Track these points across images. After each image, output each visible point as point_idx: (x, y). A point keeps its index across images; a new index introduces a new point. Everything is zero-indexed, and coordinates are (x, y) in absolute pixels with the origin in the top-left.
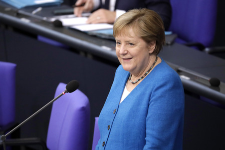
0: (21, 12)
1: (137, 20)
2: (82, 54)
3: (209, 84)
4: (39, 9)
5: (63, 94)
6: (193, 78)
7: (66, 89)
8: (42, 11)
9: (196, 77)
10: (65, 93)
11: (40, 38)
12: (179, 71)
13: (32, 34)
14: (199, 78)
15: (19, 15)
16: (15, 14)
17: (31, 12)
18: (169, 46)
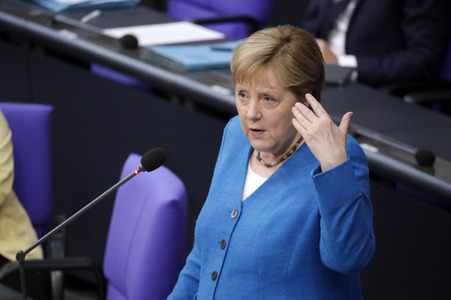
0: (59, 18)
1: (280, 52)
2: (175, 101)
3: (415, 162)
4: (95, 14)
5: (135, 174)
6: (384, 149)
7: (141, 165)
8: (99, 17)
9: (390, 147)
10: (139, 172)
11: (97, 69)
12: (357, 136)
13: (80, 60)
14: (396, 149)
15: (57, 25)
16: (49, 22)
17: (80, 19)
18: (340, 89)
